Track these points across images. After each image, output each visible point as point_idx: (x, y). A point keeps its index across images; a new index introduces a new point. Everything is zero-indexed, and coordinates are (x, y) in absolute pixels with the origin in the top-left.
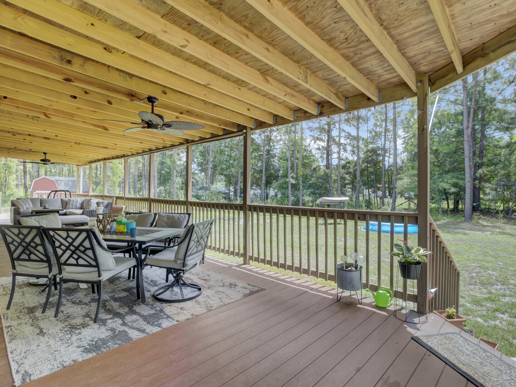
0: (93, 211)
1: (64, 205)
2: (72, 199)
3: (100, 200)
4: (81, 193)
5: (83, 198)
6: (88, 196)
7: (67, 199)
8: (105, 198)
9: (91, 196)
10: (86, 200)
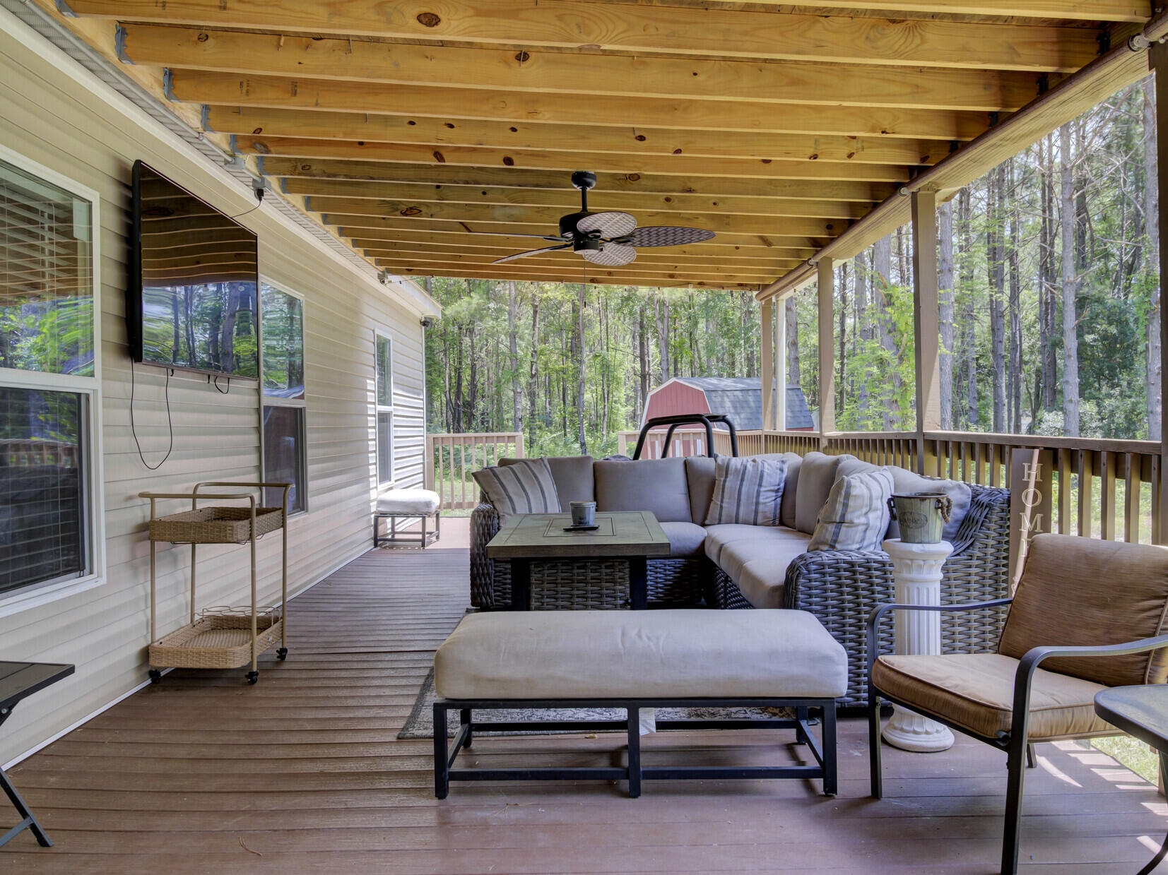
0: (867, 565)
1: (700, 500)
2: (736, 462)
3: (913, 482)
4: (782, 429)
5: (793, 459)
6: (813, 443)
7: (710, 463)
8: (931, 462)
9: (835, 444)
10: (808, 468)
